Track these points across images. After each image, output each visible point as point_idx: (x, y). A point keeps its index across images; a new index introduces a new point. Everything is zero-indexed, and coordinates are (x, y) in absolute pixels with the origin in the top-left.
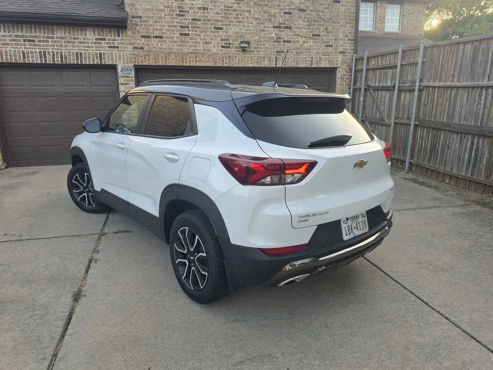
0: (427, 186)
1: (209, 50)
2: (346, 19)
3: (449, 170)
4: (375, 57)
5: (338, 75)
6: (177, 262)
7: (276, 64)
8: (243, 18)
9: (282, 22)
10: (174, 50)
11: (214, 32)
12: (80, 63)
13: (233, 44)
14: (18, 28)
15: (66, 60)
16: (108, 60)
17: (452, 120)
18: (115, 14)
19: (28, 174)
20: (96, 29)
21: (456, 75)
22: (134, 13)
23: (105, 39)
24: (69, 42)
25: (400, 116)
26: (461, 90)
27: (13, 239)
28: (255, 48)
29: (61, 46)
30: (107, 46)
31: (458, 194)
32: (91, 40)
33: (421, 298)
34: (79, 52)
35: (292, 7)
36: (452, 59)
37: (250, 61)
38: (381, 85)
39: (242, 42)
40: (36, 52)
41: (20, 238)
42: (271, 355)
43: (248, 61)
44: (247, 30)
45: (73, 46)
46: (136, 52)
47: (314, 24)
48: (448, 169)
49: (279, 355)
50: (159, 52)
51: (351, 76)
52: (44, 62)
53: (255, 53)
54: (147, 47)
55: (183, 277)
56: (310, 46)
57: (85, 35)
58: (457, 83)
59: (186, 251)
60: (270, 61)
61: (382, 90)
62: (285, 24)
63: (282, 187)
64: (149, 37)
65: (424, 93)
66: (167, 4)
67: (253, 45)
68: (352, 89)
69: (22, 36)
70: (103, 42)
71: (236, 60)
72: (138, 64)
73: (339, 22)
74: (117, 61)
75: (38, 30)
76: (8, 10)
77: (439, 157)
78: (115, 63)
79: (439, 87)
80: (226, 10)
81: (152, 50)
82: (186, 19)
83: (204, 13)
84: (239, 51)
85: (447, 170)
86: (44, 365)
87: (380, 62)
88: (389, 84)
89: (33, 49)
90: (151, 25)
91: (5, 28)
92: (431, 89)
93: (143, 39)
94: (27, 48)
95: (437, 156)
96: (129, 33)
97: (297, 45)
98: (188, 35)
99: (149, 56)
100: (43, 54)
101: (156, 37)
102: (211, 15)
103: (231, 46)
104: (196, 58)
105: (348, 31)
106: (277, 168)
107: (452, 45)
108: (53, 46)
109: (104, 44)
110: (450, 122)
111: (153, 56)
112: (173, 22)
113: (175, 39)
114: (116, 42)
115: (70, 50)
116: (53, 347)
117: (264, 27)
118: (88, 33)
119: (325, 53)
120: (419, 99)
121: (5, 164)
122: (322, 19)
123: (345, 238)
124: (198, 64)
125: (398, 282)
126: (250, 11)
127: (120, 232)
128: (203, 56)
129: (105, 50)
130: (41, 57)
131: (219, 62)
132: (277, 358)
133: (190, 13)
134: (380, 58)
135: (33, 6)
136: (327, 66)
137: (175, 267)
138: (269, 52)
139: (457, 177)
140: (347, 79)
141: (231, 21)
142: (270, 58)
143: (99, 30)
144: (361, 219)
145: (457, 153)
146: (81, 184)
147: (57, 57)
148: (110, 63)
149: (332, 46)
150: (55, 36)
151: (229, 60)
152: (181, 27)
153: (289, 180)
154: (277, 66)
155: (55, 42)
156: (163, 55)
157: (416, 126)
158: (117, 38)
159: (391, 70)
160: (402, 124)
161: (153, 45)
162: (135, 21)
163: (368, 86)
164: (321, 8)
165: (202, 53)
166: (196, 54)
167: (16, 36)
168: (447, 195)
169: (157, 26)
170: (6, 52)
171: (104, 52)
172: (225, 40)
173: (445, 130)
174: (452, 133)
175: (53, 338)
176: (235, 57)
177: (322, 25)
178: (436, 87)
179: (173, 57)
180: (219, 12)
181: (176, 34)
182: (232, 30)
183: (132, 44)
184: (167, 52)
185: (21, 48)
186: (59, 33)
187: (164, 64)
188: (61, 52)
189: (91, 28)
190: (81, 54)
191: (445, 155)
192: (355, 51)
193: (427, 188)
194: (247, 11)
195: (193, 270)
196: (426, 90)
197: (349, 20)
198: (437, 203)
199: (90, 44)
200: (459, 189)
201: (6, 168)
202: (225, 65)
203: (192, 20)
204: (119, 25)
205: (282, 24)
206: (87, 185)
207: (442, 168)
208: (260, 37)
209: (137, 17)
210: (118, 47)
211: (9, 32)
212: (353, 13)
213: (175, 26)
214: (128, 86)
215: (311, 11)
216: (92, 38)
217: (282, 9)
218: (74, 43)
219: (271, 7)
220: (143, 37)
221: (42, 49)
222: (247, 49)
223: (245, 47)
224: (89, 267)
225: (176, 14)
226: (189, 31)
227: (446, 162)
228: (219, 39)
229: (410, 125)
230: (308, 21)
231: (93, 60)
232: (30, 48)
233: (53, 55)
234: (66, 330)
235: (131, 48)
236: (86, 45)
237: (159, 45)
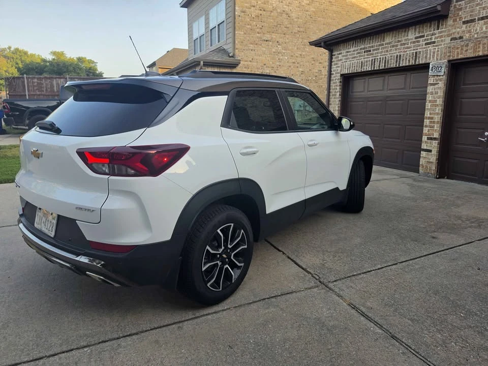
12: (398, 66)
14: (363, 42)
15: (388, 65)
16: (422, 59)
20: (417, 26)
23: (423, 36)
24: (393, 46)
29: (387, 51)
30: (424, 43)
32: (411, 39)
34: (399, 54)
40: (369, 61)
45: (396, 50)
46: (454, 43)
50: (482, 37)
52: (373, 69)
54: (467, 35)
57: (407, 36)
69: (364, 48)
70: (421, 39)
72: (453, 58)
74: (430, 59)
78: (428, 62)
81: (473, 36)
89: (368, 58)
90: (478, 5)
93: (464, 26)
96: (450, 22)
99: (467, 45)
100: (374, 62)
101: (483, 18)
108: (382, 52)
109: (422, 41)
111: (473, 45)
114: (433, 37)
115: (393, 54)
118: (410, 33)
129: (422, 49)
130: (372, 64)
143: (420, 27)
147: (382, 63)
148: (424, 62)
155: (384, 48)
158: (436, 31)
161: (476, 30)
162: (460, 5)
167: (360, 49)
171: (420, 50)
183: (451, 35)
185: (362, 59)
186: (388, 39)
188: (386, 58)
189: (414, 27)
190: (400, 56)
199: (409, 45)
210: (434, 42)
211: (357, 47)
214: (436, 86)
218: (397, 46)
220: (464, 23)
221: (374, 57)
231: (409, 61)
232: (366, 58)
233: (380, 61)
235: (448, 40)
236: (406, 46)
237: (484, 28)
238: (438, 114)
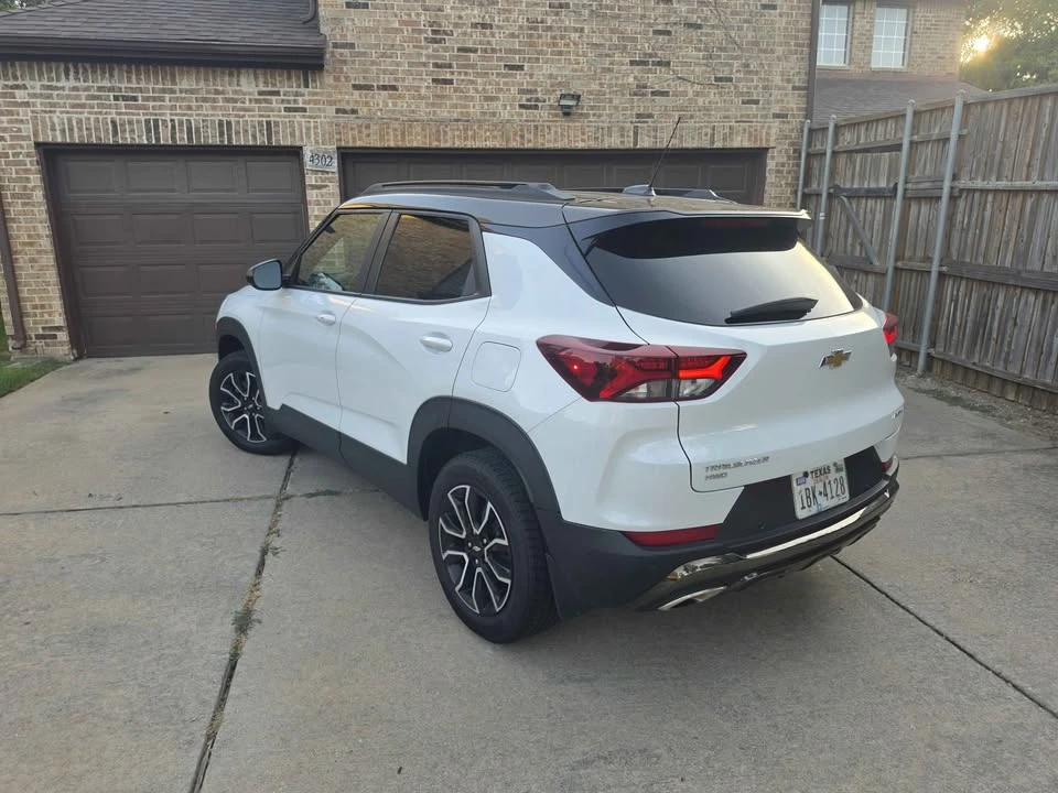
0: (965, 407)
1: (494, 114)
2: (787, 44)
3: (1016, 372)
4: (853, 125)
5: (771, 164)
6: (444, 557)
7: (636, 143)
8: (567, 45)
9: (650, 51)
10: (422, 115)
11: (505, 76)
12: (226, 143)
13: (544, 101)
14: (103, 73)
15: (198, 138)
16: (285, 137)
17: (1025, 265)
18: (301, 40)
19: (120, 372)
20: (259, 71)
21: (1037, 164)
22: (338, 37)
23: (277, 93)
24: (205, 100)
25: (907, 254)
26: (1046, 196)
27: (104, 504)
28: (592, 108)
29: (189, 108)
30: (282, 106)
31: (1036, 424)
32: (250, 94)
33: (961, 643)
34: (224, 119)
35: (672, 19)
36: (1027, 129)
37: (581, 137)
38: (866, 186)
39: (563, 96)
40: (138, 122)
41: (118, 504)
42: (645, 750)
43: (576, 137)
44: (576, 71)
45: (214, 108)
46: (343, 119)
47: (720, 56)
48: (1014, 370)
49: (662, 751)
50: (390, 119)
51: (798, 165)
52: (154, 142)
53: (591, 119)
54: (365, 109)
55: (457, 588)
56: (710, 102)
57: (238, 85)
58: (1038, 183)
59: (465, 533)
60: (622, 136)
61: (867, 197)
62: (656, 55)
63: (672, 405)
64: (369, 88)
65: (961, 204)
66: (405, 18)
67: (585, 102)
68: (800, 194)
69: (111, 89)
70: (274, 98)
71: (549, 133)
72: (346, 145)
73: (772, 52)
74: (302, 140)
75: (143, 77)
76: (86, 36)
77: (993, 342)
78: (298, 144)
79: (996, 191)
80: (531, 29)
81: (375, 114)
82: (446, 49)
83: (484, 35)
84: (556, 115)
85: (1010, 371)
86: (191, 755)
87: (864, 137)
88: (883, 184)
89: (133, 114)
90: (373, 63)
91: (77, 72)
92: (977, 195)
93: (357, 92)
94: (120, 114)
95: (989, 339)
96: (329, 80)
97: (681, 101)
98: (450, 82)
99: (368, 127)
100: (153, 126)
101: (384, 88)
102: (498, 39)
103: (540, 104)
104: (466, 130)
105: (792, 68)
106: (662, 366)
107: (1026, 98)
108: (173, 107)
109: (277, 102)
110: (1020, 267)
111: (376, 127)
112: (420, 55)
113: (423, 91)
114: (300, 99)
115: (207, 116)
116: (206, 721)
117: (612, 63)
118: (243, 80)
119: (742, 116)
120: (950, 218)
121: (75, 351)
122: (736, 43)
123: (801, 514)
124: (470, 144)
125: (908, 611)
126: (582, 30)
127: (317, 494)
128: (480, 127)
129: (279, 116)
130: (148, 131)
131: (515, 140)
132: (659, 757)
133: (455, 35)
134: (863, 129)
135: (133, 26)
136: (746, 144)
137: (441, 567)
138: (621, 118)
139: (1035, 388)
140: (789, 172)
141: (540, 52)
142: (622, 129)
143: (265, 74)
144: (833, 475)
145: (1036, 334)
146: (239, 396)
147: (181, 131)
148: (289, 144)
149: (757, 102)
150: (177, 88)
151: (536, 135)
152: (436, 65)
153: (686, 392)
154: (638, 147)
155: (177, 99)
156: (397, 125)
157: (941, 275)
158: (302, 90)
159: (887, 154)
160: (912, 271)
161: (378, 105)
162: (341, 55)
163: (836, 187)
164: (734, 21)
165: (479, 121)
166: (465, 121)
167: (100, 89)
168: (1010, 427)
169: (386, 64)
170: (79, 122)
171: (277, 119)
172: (530, 91)
173: (1008, 286)
174: (1025, 291)
175: (203, 702)
176: (549, 127)
177: (735, 58)
178: (988, 191)
179: (419, 129)
180: (516, 33)
181: (425, 80)
182: (544, 71)
183: (335, 103)
184: (405, 118)
185: (110, 113)
186: (186, 82)
187: (400, 144)
188: (189, 122)
189: (251, 71)
190: (229, 123)
191: (1008, 339)
192: (809, 114)
193: (965, 412)
194: (576, 30)
195: (479, 574)
196: (966, 197)
197: (796, 45)
198: (988, 445)
199: (247, 104)
200: (1038, 412)
201: (76, 360)
202: (527, 146)
203: (459, 50)
204: (307, 63)
205: (650, 55)
206: (250, 397)
207: (1000, 368)
208: (601, 84)
209: (344, 46)
210: (304, 110)
211: (85, 81)
212: (805, 31)
213: (424, 65)
214: (324, 190)
215: (713, 27)
216: (251, 90)
217: (650, 25)
218: (214, 101)
219: (628, 19)
220: (356, 87)
221: (151, 114)
222: (574, 110)
223: (569, 107)
224: (262, 564)
225: (426, 38)
226: (452, 73)
227: (1008, 354)
228: (514, 90)
229: (929, 272)
230: (706, 49)
231: (254, 137)
232: (126, 114)
233: (173, 127)
234: (226, 688)
235: (331, 110)
236: (239, 105)
237: (390, 105)
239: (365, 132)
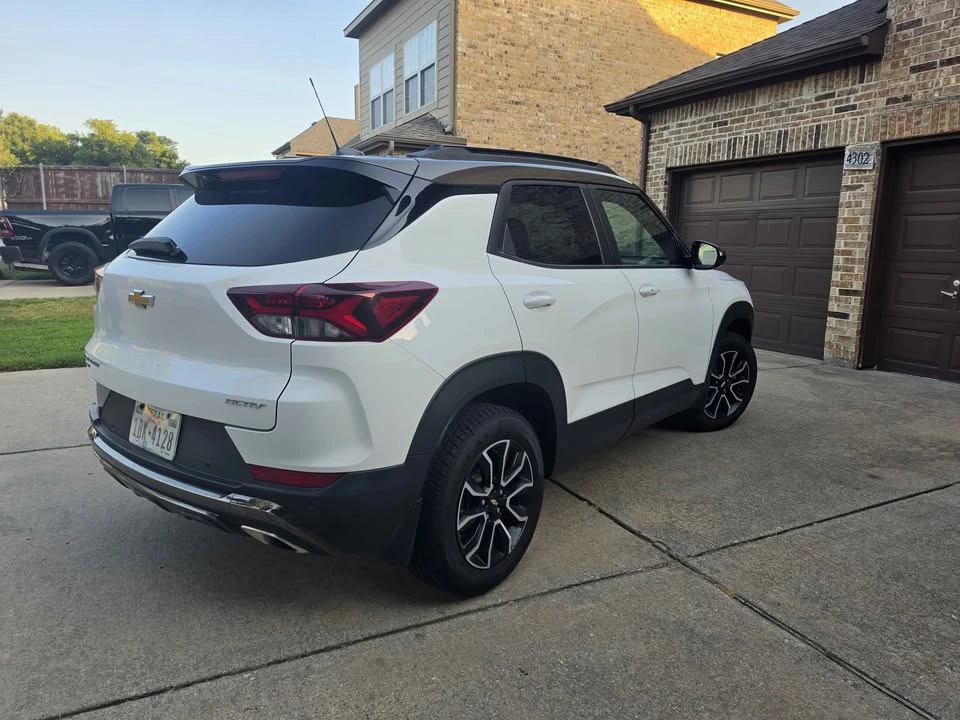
12: (781, 152)
14: (711, 106)
16: (830, 140)
20: (820, 76)
22: (905, 16)
23: (832, 95)
24: (772, 114)
29: (760, 124)
30: (834, 108)
32: (808, 101)
34: (783, 129)
40: (725, 141)
45: (777, 120)
46: (894, 108)
52: (731, 158)
54: (920, 93)
57: (800, 94)
69: (713, 118)
70: (828, 101)
72: (892, 138)
74: (846, 139)
75: (733, 104)
78: (841, 144)
81: (931, 95)
89: (722, 137)
90: (940, 36)
91: (697, 110)
93: (914, 76)
94: (715, 137)
96: (885, 67)
99: (919, 113)
100: (733, 145)
101: (949, 62)
108: (749, 126)
109: (831, 105)
111: (930, 112)
114: (852, 96)
115: (771, 128)
118: (805, 89)
129: (829, 119)
130: (729, 149)
143: (825, 78)
147: (750, 146)
148: (833, 145)
150: (755, 107)
155: (753, 118)
158: (858, 86)
161: (938, 83)
162: (905, 36)
167: (707, 120)
171: (826, 122)
183: (887, 93)
185: (709, 138)
188: (746, 138)
189: (815, 77)
190: (786, 132)
199: (804, 112)
209: (910, 25)
210: (854, 107)
211: (700, 116)
214: (858, 191)
216: (810, 97)
218: (779, 113)
221: (734, 134)
231: (804, 143)
232: (718, 137)
235: (881, 102)
236: (797, 114)
237: (953, 81)
238: (860, 245)
239: (915, 119)
